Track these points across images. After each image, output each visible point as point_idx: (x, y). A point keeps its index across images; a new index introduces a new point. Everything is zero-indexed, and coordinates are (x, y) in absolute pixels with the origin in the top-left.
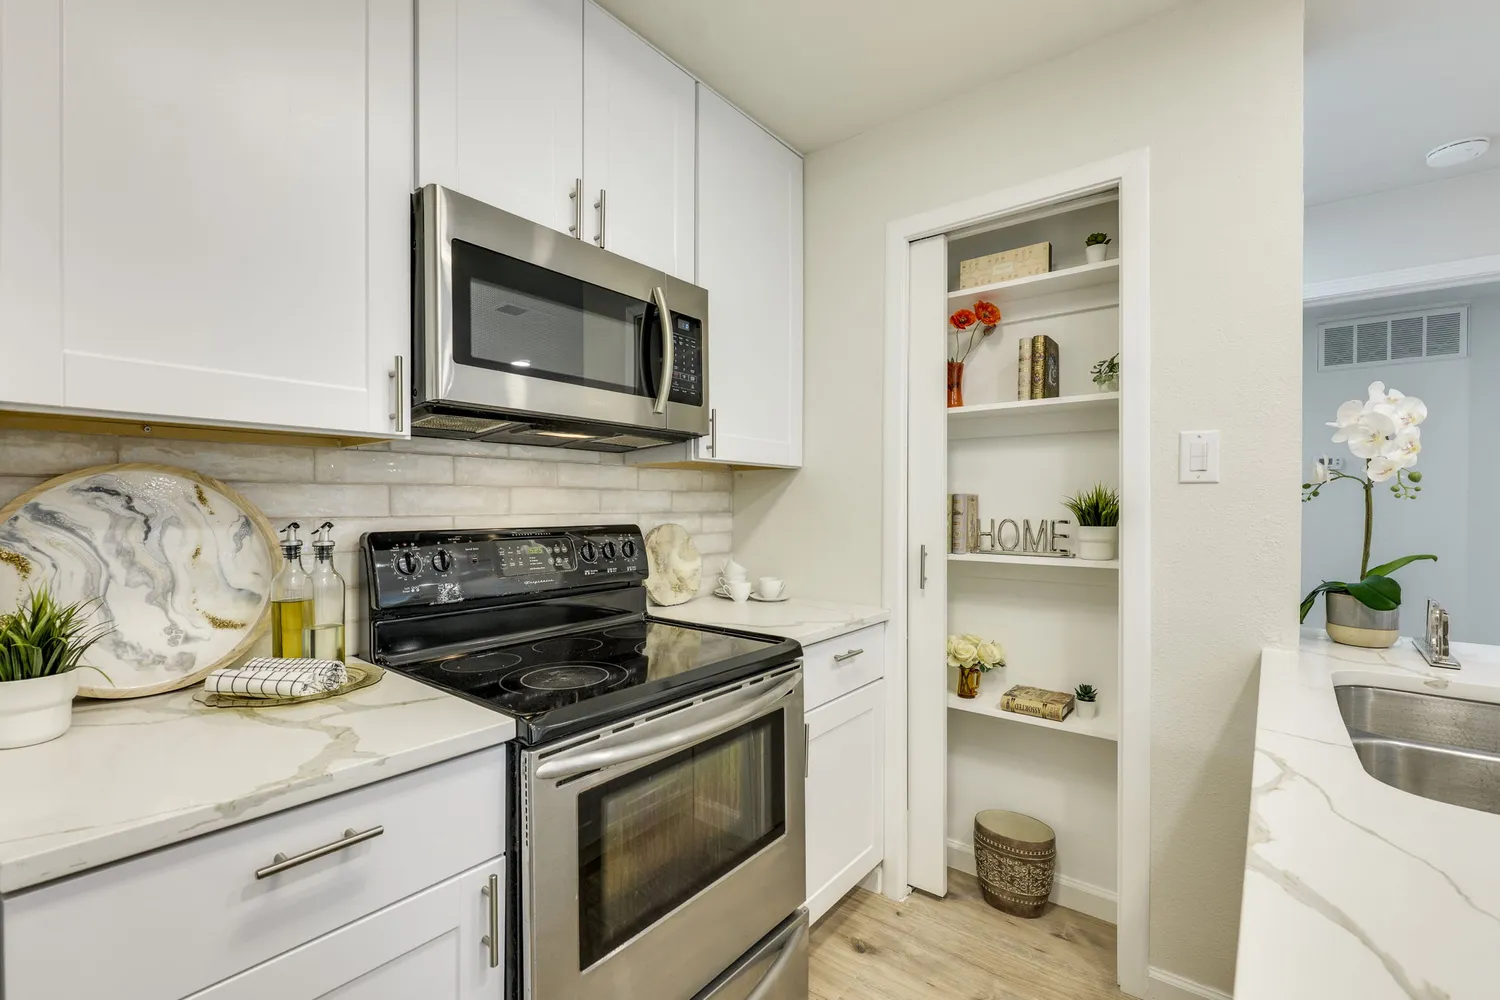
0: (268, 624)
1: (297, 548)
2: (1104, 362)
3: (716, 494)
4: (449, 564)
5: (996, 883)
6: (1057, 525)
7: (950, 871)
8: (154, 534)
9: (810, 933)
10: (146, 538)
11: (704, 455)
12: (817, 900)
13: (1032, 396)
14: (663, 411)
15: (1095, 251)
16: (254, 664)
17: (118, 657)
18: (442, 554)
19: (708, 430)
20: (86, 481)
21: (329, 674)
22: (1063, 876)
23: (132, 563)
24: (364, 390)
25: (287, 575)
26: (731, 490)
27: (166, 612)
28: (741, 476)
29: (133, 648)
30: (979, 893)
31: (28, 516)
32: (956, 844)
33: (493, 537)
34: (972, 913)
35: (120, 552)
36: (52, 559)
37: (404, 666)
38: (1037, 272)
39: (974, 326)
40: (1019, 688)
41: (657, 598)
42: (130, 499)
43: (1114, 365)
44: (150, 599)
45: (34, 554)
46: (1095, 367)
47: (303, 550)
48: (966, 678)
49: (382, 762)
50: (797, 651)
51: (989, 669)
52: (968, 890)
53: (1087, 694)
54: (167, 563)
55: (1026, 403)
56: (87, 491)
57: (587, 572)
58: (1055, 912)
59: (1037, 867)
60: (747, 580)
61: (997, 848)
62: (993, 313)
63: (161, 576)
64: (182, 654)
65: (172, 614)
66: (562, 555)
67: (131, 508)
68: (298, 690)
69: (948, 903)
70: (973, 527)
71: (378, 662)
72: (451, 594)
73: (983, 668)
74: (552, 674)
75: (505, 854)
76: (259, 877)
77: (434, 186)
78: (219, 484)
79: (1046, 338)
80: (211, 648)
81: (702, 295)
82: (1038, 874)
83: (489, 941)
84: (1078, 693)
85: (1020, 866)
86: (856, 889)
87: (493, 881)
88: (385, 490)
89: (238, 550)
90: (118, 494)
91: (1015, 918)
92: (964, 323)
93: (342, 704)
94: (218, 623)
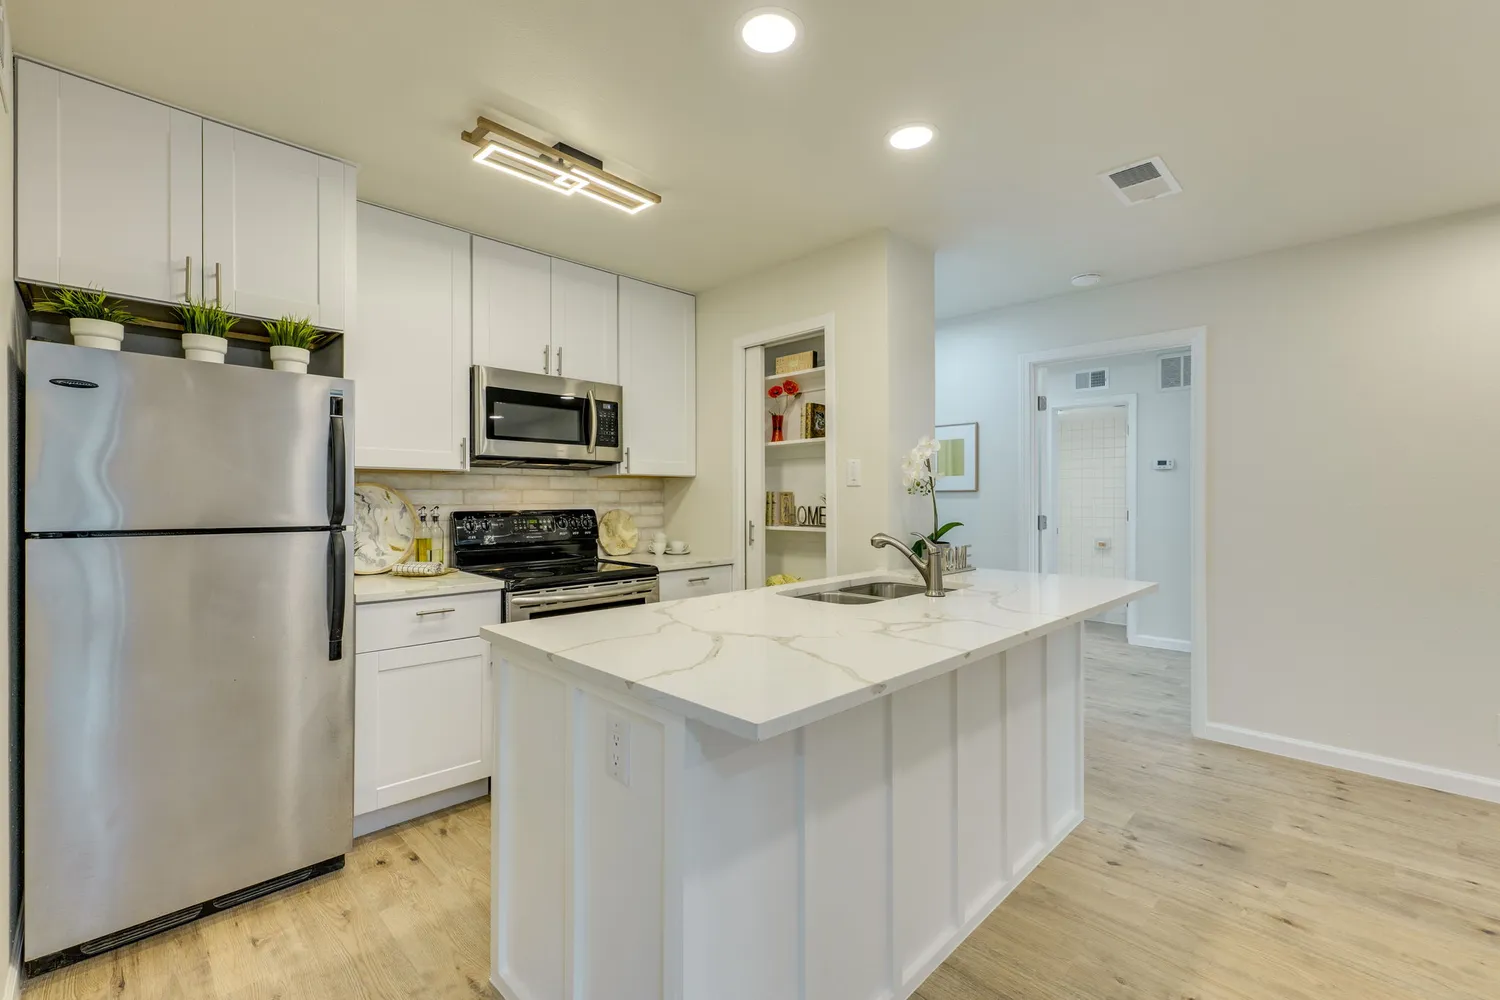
0: (414, 549)
1: (424, 517)
3: (650, 492)
4: (489, 526)
6: (819, 509)
8: (372, 511)
10: (369, 513)
11: (623, 471)
13: (806, 437)
14: (593, 452)
16: (410, 564)
18: (487, 522)
19: (624, 459)
21: (437, 568)
23: (365, 524)
24: (449, 452)
25: (421, 528)
26: (661, 490)
27: (376, 543)
28: (667, 482)
33: (515, 514)
38: (809, 368)
39: (782, 395)
41: (605, 550)
42: (363, 497)
47: (427, 518)
50: (656, 572)
54: (376, 523)
55: (804, 441)
62: (794, 387)
63: (374, 528)
64: (384, 560)
65: (378, 544)
67: (364, 501)
68: (425, 572)
71: (457, 568)
72: (490, 541)
76: (418, 615)
77: (480, 366)
78: (395, 490)
80: (393, 558)
81: (620, 389)
88: (460, 492)
89: (401, 518)
90: (359, 495)
92: (777, 394)
93: (442, 578)
94: (394, 548)
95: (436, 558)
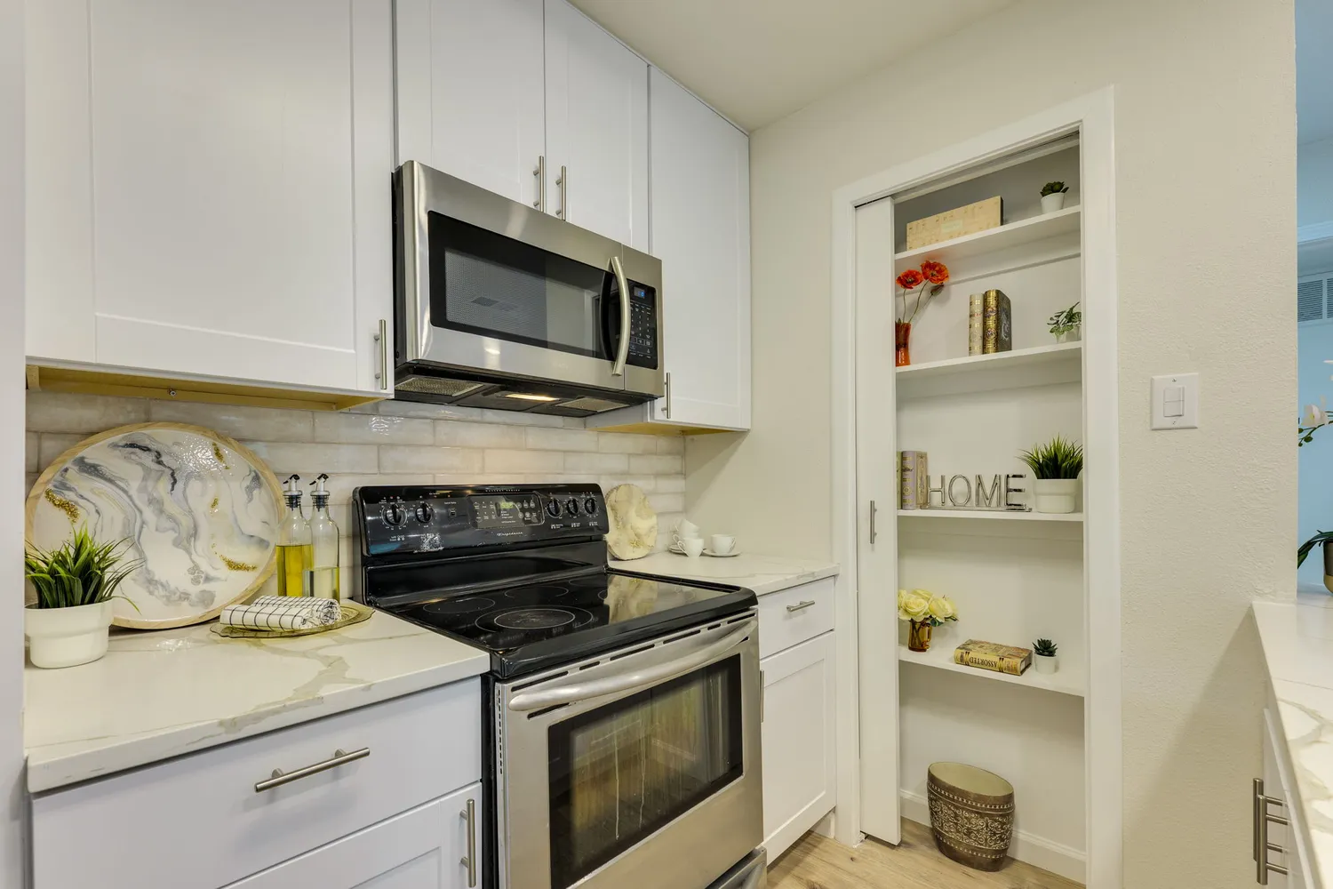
0: (274, 568)
1: (297, 497)
2: (1062, 313)
3: (669, 457)
4: (430, 516)
5: (951, 834)
6: (1011, 480)
7: (903, 820)
8: (179, 485)
9: (768, 872)
10: (173, 489)
11: (659, 416)
12: (774, 842)
13: (984, 350)
14: (619, 374)
15: (1052, 200)
16: (262, 601)
17: (151, 593)
18: (424, 507)
19: (663, 393)
20: (123, 438)
21: (325, 610)
22: (1021, 831)
23: (161, 511)
24: (353, 351)
25: (289, 522)
26: (683, 454)
27: (190, 554)
28: (693, 440)
29: (162, 585)
30: (934, 843)
31: (76, 468)
32: (908, 794)
33: (469, 492)
34: (927, 861)
35: (150, 502)
36: (96, 506)
37: (392, 607)
38: (988, 228)
39: (918, 287)
40: (972, 642)
41: (617, 552)
42: (159, 454)
43: (1074, 315)
44: (177, 543)
45: (81, 502)
46: (1051, 319)
47: (303, 501)
48: (917, 632)
49: (368, 688)
50: (752, 600)
51: (940, 623)
52: (922, 840)
53: (1046, 649)
54: (190, 512)
55: (979, 357)
56: (124, 447)
57: (553, 526)
58: (1014, 866)
59: (996, 821)
60: (699, 537)
61: (953, 800)
62: (940, 272)
63: (185, 522)
64: (203, 592)
65: (194, 557)
66: (530, 510)
67: (160, 463)
68: (297, 624)
69: (902, 851)
70: (922, 484)
71: (369, 603)
72: (432, 543)
73: (934, 622)
74: (522, 615)
75: (481, 781)
76: (258, 790)
77: (412, 162)
78: (233, 441)
79: (998, 292)
80: (228, 588)
81: (656, 264)
82: (996, 828)
83: (467, 863)
84: (1036, 648)
85: (977, 819)
86: (809, 833)
87: (470, 804)
88: (373, 448)
89: (250, 500)
90: (149, 450)
91: (971, 869)
92: (912, 283)
93: (335, 637)
94: (233, 566)
95: (324, 586)
